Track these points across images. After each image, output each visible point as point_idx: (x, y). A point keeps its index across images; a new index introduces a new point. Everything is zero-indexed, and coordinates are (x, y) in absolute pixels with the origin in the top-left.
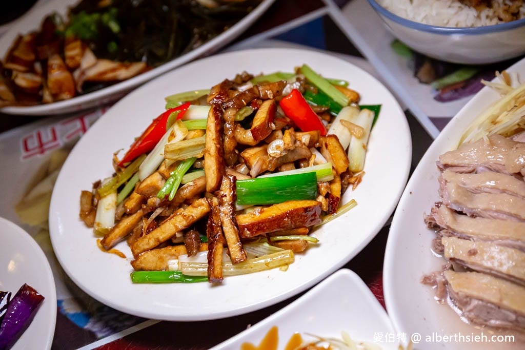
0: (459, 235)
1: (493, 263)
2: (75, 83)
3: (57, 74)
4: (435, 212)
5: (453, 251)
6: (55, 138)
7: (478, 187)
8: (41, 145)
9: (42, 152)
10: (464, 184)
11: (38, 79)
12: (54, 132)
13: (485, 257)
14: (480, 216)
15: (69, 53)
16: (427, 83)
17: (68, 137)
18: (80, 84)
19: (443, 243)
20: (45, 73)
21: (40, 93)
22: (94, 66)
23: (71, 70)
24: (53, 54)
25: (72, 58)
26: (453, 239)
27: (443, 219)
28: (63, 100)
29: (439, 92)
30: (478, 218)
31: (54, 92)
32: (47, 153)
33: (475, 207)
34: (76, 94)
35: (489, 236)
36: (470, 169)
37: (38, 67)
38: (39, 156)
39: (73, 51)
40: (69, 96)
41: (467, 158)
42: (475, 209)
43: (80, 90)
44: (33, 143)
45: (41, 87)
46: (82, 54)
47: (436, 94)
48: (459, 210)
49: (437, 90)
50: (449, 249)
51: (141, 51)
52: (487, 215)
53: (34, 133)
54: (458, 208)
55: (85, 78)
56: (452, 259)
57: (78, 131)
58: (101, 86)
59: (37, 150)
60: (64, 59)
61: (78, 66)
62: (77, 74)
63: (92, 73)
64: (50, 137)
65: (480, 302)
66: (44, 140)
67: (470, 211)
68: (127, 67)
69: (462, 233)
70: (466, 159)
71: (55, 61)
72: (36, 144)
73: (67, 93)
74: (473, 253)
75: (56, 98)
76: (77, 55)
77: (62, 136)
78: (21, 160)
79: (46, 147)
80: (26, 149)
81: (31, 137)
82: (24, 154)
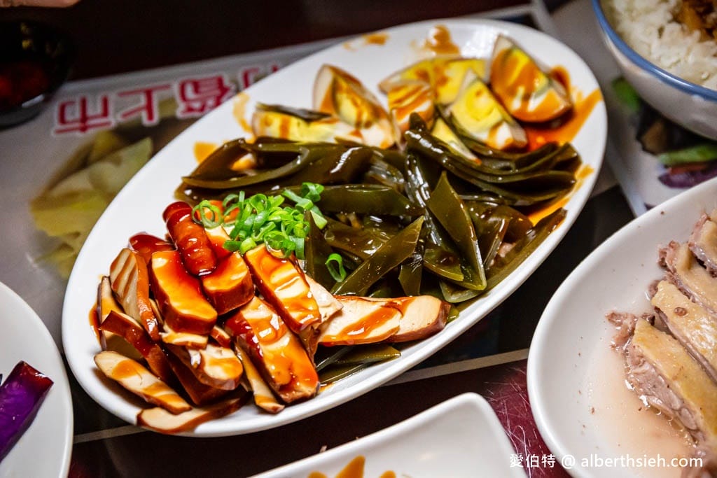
0: (681, 286)
5: (662, 300)
6: (105, 114)
8: (84, 118)
9: (84, 129)
12: (105, 102)
16: (653, 153)
17: (125, 115)
19: (658, 287)
26: (673, 286)
27: (675, 258)
29: (668, 171)
32: (91, 132)
38: (79, 134)
44: (74, 114)
47: (662, 172)
49: (666, 167)
53: (78, 100)
56: (657, 309)
57: (139, 109)
59: (78, 125)
64: (99, 110)
65: (653, 370)
66: (90, 112)
69: (687, 286)
72: (78, 115)
74: (681, 312)
77: (117, 111)
78: (52, 134)
79: (91, 122)
80: (62, 120)
81: (72, 103)
82: (58, 126)
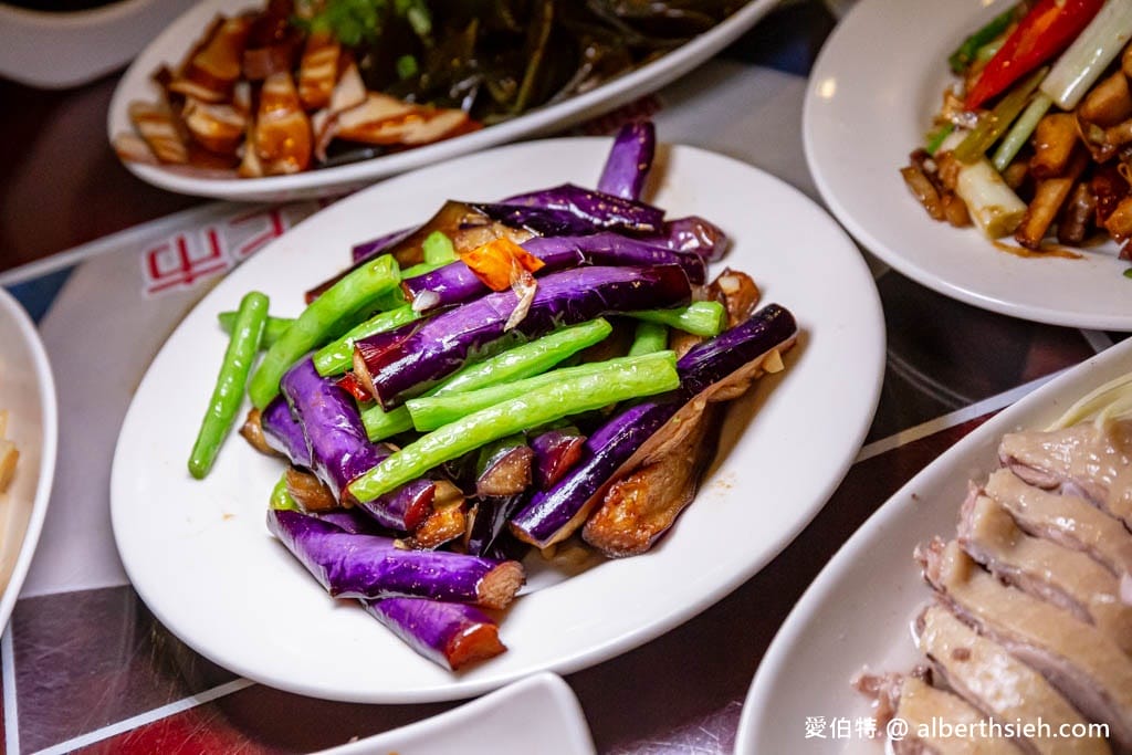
0: (960, 612)
1: (984, 687)
2: (314, 140)
3: (278, 117)
4: (935, 551)
5: (935, 640)
6: (216, 252)
7: (1043, 524)
8: (187, 265)
9: (189, 280)
10: (1020, 509)
11: (237, 120)
12: (214, 239)
13: (978, 672)
14: (1017, 586)
15: (311, 73)
17: (244, 251)
18: (325, 141)
19: (926, 618)
20: (254, 111)
21: (240, 152)
22: (358, 105)
23: (310, 110)
24: (278, 69)
25: (314, 84)
26: (947, 615)
27: (942, 568)
28: (282, 174)
30: (1012, 588)
31: (265, 154)
33: (1013, 563)
34: (312, 165)
35: (1012, 632)
36: (1050, 481)
37: (243, 93)
38: (182, 288)
39: (318, 70)
40: (295, 167)
41: (1052, 455)
42: (1011, 566)
43: (322, 156)
44: (169, 263)
45: (241, 138)
46: (337, 79)
48: (981, 559)
50: (929, 634)
51: (464, 85)
52: (1031, 589)
53: (172, 242)
54: (980, 555)
55: (335, 129)
56: (930, 656)
58: (368, 152)
59: (179, 276)
60: (296, 83)
61: (324, 103)
62: (320, 120)
63: (350, 122)
64: (207, 249)
66: (193, 255)
67: (1001, 568)
68: (427, 118)
69: (968, 609)
70: (1050, 458)
71: (279, 86)
72: (177, 263)
73: (292, 159)
74: (963, 655)
75: (269, 168)
76: (325, 79)
77: (231, 247)
78: (145, 293)
79: (197, 269)
80: (156, 274)
81: (165, 248)
82: (150, 282)
